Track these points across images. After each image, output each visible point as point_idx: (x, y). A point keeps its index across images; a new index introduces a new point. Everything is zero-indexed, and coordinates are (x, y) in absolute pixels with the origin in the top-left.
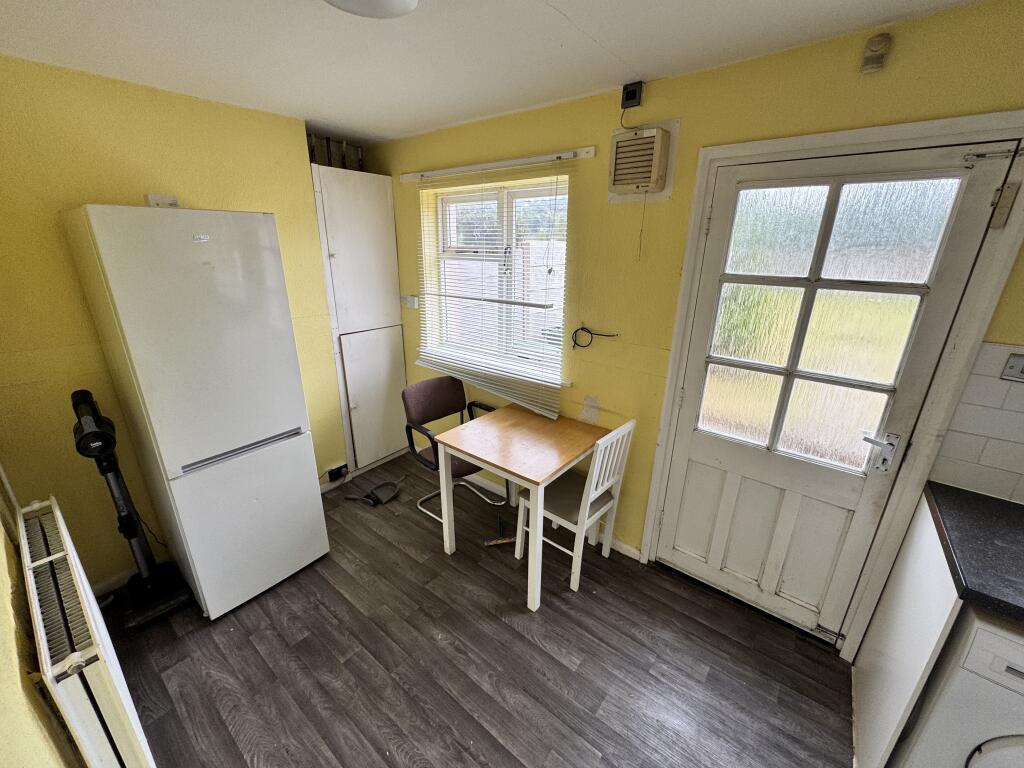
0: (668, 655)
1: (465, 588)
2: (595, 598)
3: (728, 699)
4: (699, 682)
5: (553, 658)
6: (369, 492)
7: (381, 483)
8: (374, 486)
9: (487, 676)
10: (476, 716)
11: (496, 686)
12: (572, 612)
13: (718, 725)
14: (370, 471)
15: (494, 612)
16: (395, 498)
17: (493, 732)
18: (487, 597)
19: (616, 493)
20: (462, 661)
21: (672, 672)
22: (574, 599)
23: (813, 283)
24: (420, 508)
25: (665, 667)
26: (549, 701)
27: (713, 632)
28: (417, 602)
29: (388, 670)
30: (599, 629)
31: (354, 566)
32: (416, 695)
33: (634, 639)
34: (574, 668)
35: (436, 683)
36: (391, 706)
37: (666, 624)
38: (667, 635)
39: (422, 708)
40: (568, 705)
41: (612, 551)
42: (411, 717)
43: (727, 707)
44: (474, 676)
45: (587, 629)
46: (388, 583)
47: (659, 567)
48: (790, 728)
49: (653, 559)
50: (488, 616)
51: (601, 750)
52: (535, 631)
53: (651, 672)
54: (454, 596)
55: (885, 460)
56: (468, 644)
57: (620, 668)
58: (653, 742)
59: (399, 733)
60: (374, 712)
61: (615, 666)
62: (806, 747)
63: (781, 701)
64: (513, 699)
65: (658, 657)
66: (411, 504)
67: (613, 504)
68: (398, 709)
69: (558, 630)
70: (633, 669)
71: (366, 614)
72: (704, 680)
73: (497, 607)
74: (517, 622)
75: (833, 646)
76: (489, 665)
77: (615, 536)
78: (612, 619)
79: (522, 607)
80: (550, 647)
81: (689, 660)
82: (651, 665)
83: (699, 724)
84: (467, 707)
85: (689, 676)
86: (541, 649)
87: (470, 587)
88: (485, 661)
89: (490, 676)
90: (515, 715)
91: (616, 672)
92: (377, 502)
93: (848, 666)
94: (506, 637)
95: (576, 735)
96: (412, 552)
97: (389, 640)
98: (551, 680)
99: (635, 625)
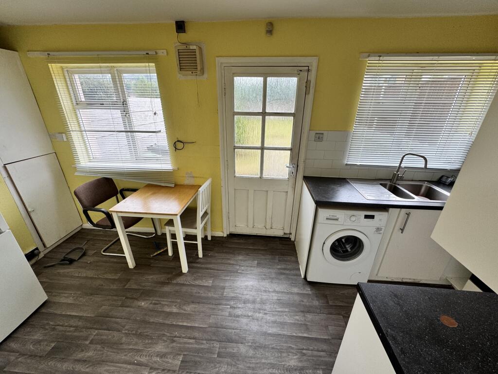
0: (243, 263)
1: (148, 279)
2: (211, 256)
3: (265, 267)
4: (255, 267)
5: (201, 286)
6: (62, 258)
7: (69, 251)
8: (65, 254)
9: (174, 307)
10: (174, 323)
11: (180, 308)
12: (203, 266)
13: (264, 277)
14: (56, 247)
15: (167, 281)
16: (84, 255)
17: (185, 324)
18: (162, 277)
19: (209, 212)
20: (159, 307)
21: (245, 268)
22: (202, 261)
23: (264, 114)
24: (104, 254)
25: (243, 268)
26: (204, 301)
27: (255, 250)
28: (123, 296)
29: (119, 331)
30: (216, 266)
31: (71, 298)
32: (141, 332)
33: (230, 264)
34: (210, 285)
35: (149, 322)
36: (129, 344)
37: (239, 254)
38: (240, 258)
39: (146, 335)
40: (212, 298)
41: (212, 237)
42: (142, 342)
43: (265, 270)
44: (167, 310)
45: (211, 269)
46: (100, 296)
47: (232, 236)
48: (283, 267)
49: (228, 233)
50: (165, 284)
51: (229, 305)
52: (189, 280)
53: (239, 272)
54: (143, 284)
55: (293, 173)
56: (160, 299)
57: (227, 276)
58: (245, 293)
59: (138, 351)
60: (119, 352)
61: (225, 276)
62: (288, 269)
63: (279, 261)
64: (189, 308)
65: (240, 266)
66: (98, 254)
67: (208, 216)
68: (133, 343)
69: (199, 275)
70: (232, 274)
71: (93, 315)
72: (256, 266)
73: (168, 279)
74: (180, 280)
75: (289, 238)
76: (173, 302)
77: (212, 230)
78: (219, 261)
79: (181, 273)
80: (197, 283)
81: (250, 262)
82: (238, 270)
83: (258, 279)
84: (169, 323)
85: (251, 267)
86: (194, 285)
87: (151, 277)
88: (170, 302)
89: (175, 306)
90: (192, 313)
91: (226, 278)
92: (71, 261)
93: (294, 242)
94: (177, 288)
95: (219, 306)
96: (110, 276)
97: (114, 319)
98: (203, 293)
99: (229, 259)
